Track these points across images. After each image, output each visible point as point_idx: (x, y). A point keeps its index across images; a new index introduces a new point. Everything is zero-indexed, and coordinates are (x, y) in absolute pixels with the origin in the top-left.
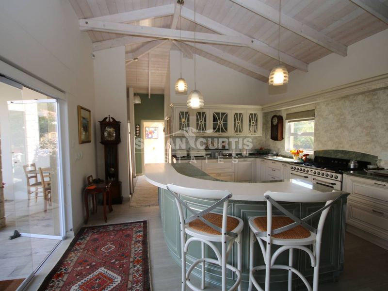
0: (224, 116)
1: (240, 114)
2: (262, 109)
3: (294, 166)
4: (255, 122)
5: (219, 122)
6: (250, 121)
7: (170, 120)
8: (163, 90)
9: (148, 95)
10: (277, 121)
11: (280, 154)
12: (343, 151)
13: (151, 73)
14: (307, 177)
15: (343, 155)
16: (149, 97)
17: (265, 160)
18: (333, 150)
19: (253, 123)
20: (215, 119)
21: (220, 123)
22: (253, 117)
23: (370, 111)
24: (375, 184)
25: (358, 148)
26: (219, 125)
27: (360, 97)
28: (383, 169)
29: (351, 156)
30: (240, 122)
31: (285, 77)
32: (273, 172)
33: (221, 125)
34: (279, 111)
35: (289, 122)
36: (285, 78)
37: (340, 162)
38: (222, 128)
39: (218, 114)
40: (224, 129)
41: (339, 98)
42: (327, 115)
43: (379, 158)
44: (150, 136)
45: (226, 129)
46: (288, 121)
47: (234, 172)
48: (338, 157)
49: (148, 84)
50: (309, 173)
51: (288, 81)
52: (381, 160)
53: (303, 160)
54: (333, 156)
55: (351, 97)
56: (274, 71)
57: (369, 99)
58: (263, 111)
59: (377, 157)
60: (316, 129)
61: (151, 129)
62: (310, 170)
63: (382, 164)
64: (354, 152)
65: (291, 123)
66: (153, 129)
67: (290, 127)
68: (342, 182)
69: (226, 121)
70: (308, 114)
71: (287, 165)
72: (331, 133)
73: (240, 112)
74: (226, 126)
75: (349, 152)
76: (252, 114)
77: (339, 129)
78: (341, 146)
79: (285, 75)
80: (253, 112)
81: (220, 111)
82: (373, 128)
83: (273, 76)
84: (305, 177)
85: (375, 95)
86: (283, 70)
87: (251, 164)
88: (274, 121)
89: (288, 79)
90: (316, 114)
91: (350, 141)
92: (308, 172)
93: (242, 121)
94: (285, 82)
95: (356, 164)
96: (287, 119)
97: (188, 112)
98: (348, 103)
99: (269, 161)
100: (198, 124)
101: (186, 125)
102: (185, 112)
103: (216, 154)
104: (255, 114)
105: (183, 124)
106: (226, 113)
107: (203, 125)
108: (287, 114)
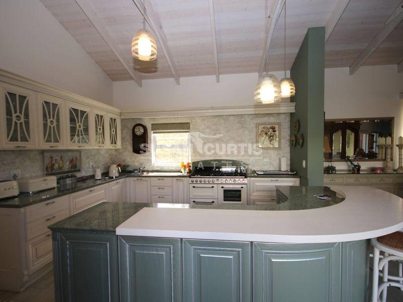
0: (84, 116)
1: (102, 117)
2: (120, 114)
3: (195, 179)
4: (115, 130)
6: (110, 128)
10: (142, 130)
11: (145, 169)
14: (214, 187)
18: (212, 160)
19: (113, 131)
20: (72, 120)
21: (80, 126)
22: (113, 123)
23: (240, 129)
24: (271, 180)
26: (78, 130)
30: (101, 128)
31: (292, 89)
32: (161, 190)
33: (81, 130)
34: (140, 119)
35: (154, 133)
36: (292, 91)
38: (82, 136)
39: (76, 111)
45: (88, 137)
46: (152, 132)
51: (295, 93)
52: (249, 164)
57: (239, 120)
58: (121, 118)
62: (215, 180)
69: (86, 123)
70: (183, 126)
71: (184, 179)
73: (102, 114)
76: (112, 119)
79: (292, 87)
80: (113, 117)
81: (80, 108)
84: (212, 187)
86: (290, 82)
88: (136, 130)
89: (294, 92)
90: (191, 127)
92: (213, 182)
93: (103, 128)
94: (292, 94)
96: (152, 130)
97: (25, 97)
98: (222, 121)
99: (151, 178)
100: (45, 125)
101: (21, 124)
102: (19, 96)
103: (68, 180)
104: (115, 120)
105: (16, 123)
106: (86, 112)
107: (55, 127)
108: (152, 125)
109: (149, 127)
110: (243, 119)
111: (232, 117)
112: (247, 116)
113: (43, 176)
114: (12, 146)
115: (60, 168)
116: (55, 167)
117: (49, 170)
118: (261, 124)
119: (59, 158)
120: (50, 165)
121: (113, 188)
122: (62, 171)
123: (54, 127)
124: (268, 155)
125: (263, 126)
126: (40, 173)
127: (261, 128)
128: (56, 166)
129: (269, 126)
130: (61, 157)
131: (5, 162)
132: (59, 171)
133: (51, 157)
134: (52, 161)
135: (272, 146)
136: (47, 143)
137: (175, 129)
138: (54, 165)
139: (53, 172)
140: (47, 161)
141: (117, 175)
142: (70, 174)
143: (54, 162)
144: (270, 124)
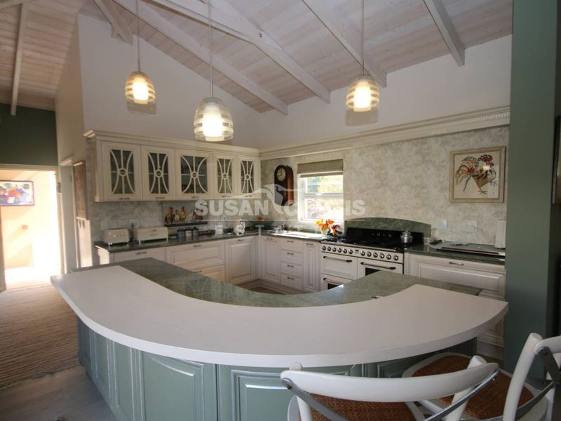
0: (201, 163)
1: (228, 161)
2: (260, 155)
3: (327, 246)
4: (250, 176)
5: (191, 174)
6: (243, 175)
7: (83, 166)
8: (52, 100)
9: (8, 106)
10: (284, 174)
11: (290, 226)
12: (387, 219)
13: (23, 56)
14: (351, 261)
15: (386, 225)
16: (13, 112)
17: (274, 238)
18: (372, 218)
19: (248, 177)
20: (184, 169)
21: (194, 176)
22: (247, 167)
23: (419, 165)
24: (450, 263)
25: (405, 214)
26: (193, 179)
27: (405, 146)
28: (440, 241)
29: (398, 226)
30: (227, 175)
32: (289, 256)
33: (196, 179)
34: (286, 159)
35: (302, 176)
37: (384, 235)
38: (197, 185)
39: (190, 158)
40: (202, 187)
41: (377, 145)
42: (360, 168)
43: (432, 227)
44: (11, 200)
45: (205, 186)
46: (300, 175)
47: (225, 264)
48: (379, 228)
49: (12, 82)
50: (353, 254)
52: (436, 229)
53: (331, 234)
54: (372, 227)
55: (394, 145)
56: (355, 84)
57: (418, 149)
58: (262, 159)
59: (430, 226)
60: (346, 187)
61: (13, 184)
62: (354, 249)
63: (437, 235)
64: (401, 220)
65: (304, 178)
66: (20, 185)
67: (303, 183)
68: (403, 265)
69: (204, 171)
70: (334, 166)
71: (315, 244)
72: (367, 194)
73: (228, 158)
74: (204, 180)
75: (394, 220)
76: (245, 162)
77: (378, 188)
78: (383, 212)
80: (247, 159)
81: (194, 154)
82: (424, 188)
83: (353, 93)
84: (348, 261)
85: (425, 143)
86: (370, 83)
87: (250, 246)
88: (279, 174)
90: (344, 165)
91: (395, 204)
92: (351, 253)
93: (230, 174)
95: (411, 237)
96: (299, 172)
97: (130, 152)
98: (389, 153)
99: (281, 239)
100: (151, 177)
101: (125, 177)
102: (124, 151)
103: (187, 232)
104: (250, 163)
105: (120, 177)
106: (203, 158)
107: (163, 179)
108: (299, 165)
109: (295, 168)
110: (426, 146)
111: (406, 144)
112: (433, 140)
113: (162, 226)
114: (116, 197)
115: (181, 219)
116: (175, 218)
117: (169, 221)
118: (460, 153)
119: (180, 210)
120: (170, 216)
121: (233, 246)
122: (184, 222)
123: (161, 178)
124: (476, 214)
125: (465, 156)
126: (159, 223)
127: (459, 161)
128: (177, 217)
129: (477, 156)
130: (183, 208)
131: (124, 212)
132: (180, 222)
133: (171, 208)
134: (172, 212)
135: (483, 196)
136: (154, 194)
137: (325, 170)
138: (174, 216)
139: (174, 223)
140: (167, 212)
141: (243, 231)
142: (192, 227)
143: (174, 213)
144: (480, 151)
